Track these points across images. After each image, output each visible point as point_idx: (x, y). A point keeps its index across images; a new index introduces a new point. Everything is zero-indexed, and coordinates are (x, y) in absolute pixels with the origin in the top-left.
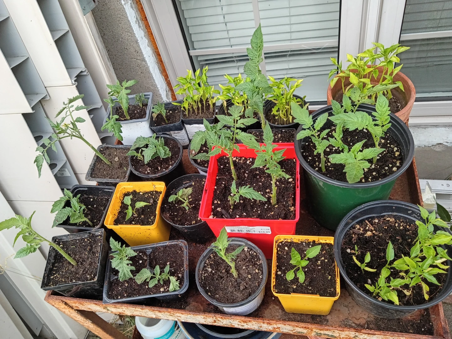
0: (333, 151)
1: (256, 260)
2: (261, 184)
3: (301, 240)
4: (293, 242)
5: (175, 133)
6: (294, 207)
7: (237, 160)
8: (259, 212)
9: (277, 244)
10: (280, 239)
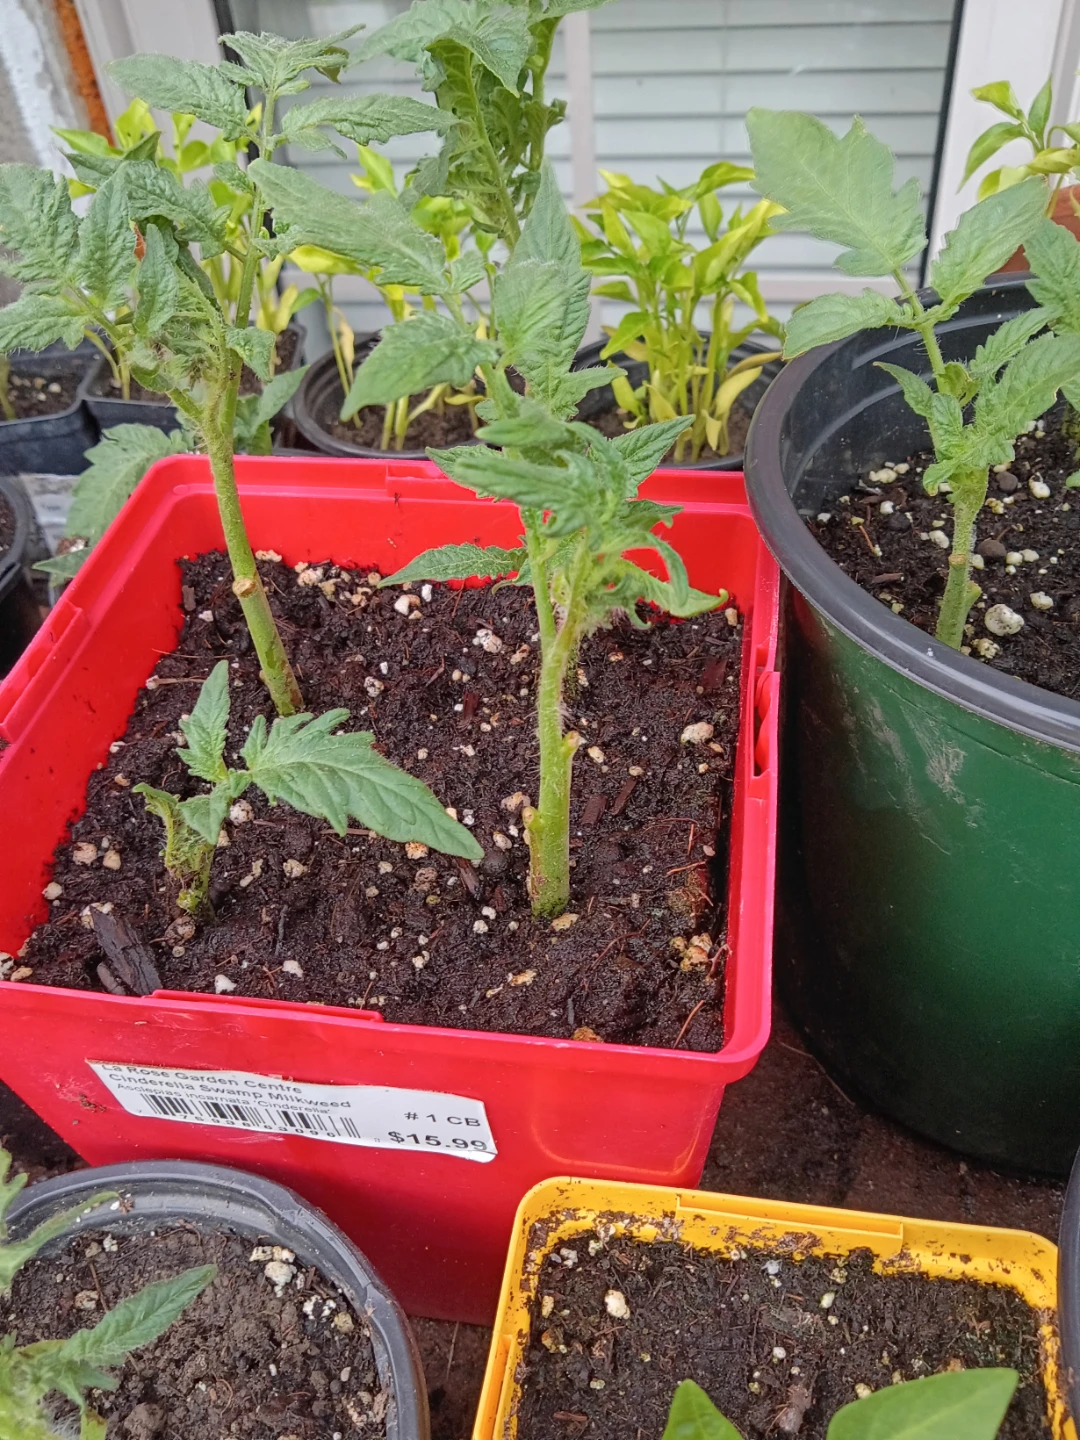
0: (1012, 570)
1: (345, 1376)
2: (470, 751)
3: (755, 1235)
4: (677, 1245)
5: (44, 491)
6: (715, 939)
7: (328, 587)
8: (419, 962)
9: (537, 1256)
10: (574, 1218)
